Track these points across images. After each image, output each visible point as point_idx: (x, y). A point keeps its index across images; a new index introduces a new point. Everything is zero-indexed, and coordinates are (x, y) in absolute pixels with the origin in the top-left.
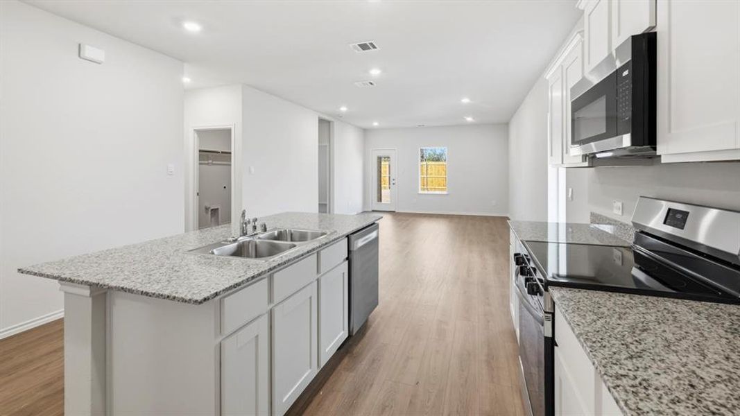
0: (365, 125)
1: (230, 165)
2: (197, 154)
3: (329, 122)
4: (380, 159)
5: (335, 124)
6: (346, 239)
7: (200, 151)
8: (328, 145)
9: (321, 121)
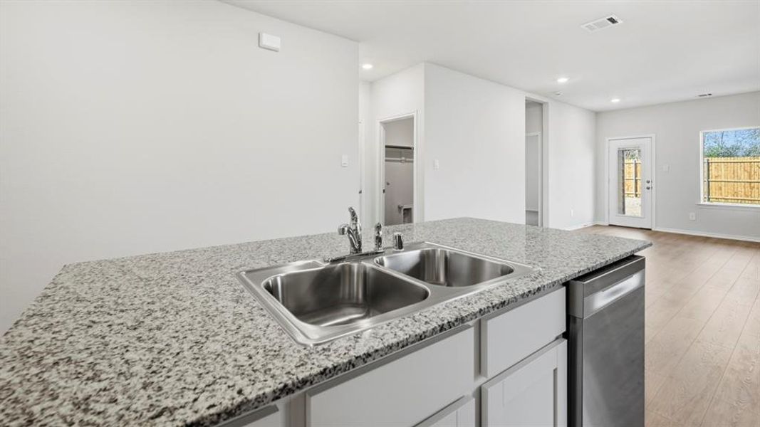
0: (598, 104)
1: (412, 162)
2: (383, 149)
3: (541, 104)
4: (622, 153)
5: (550, 104)
6: (564, 289)
7: (387, 147)
8: (539, 133)
9: (530, 104)
